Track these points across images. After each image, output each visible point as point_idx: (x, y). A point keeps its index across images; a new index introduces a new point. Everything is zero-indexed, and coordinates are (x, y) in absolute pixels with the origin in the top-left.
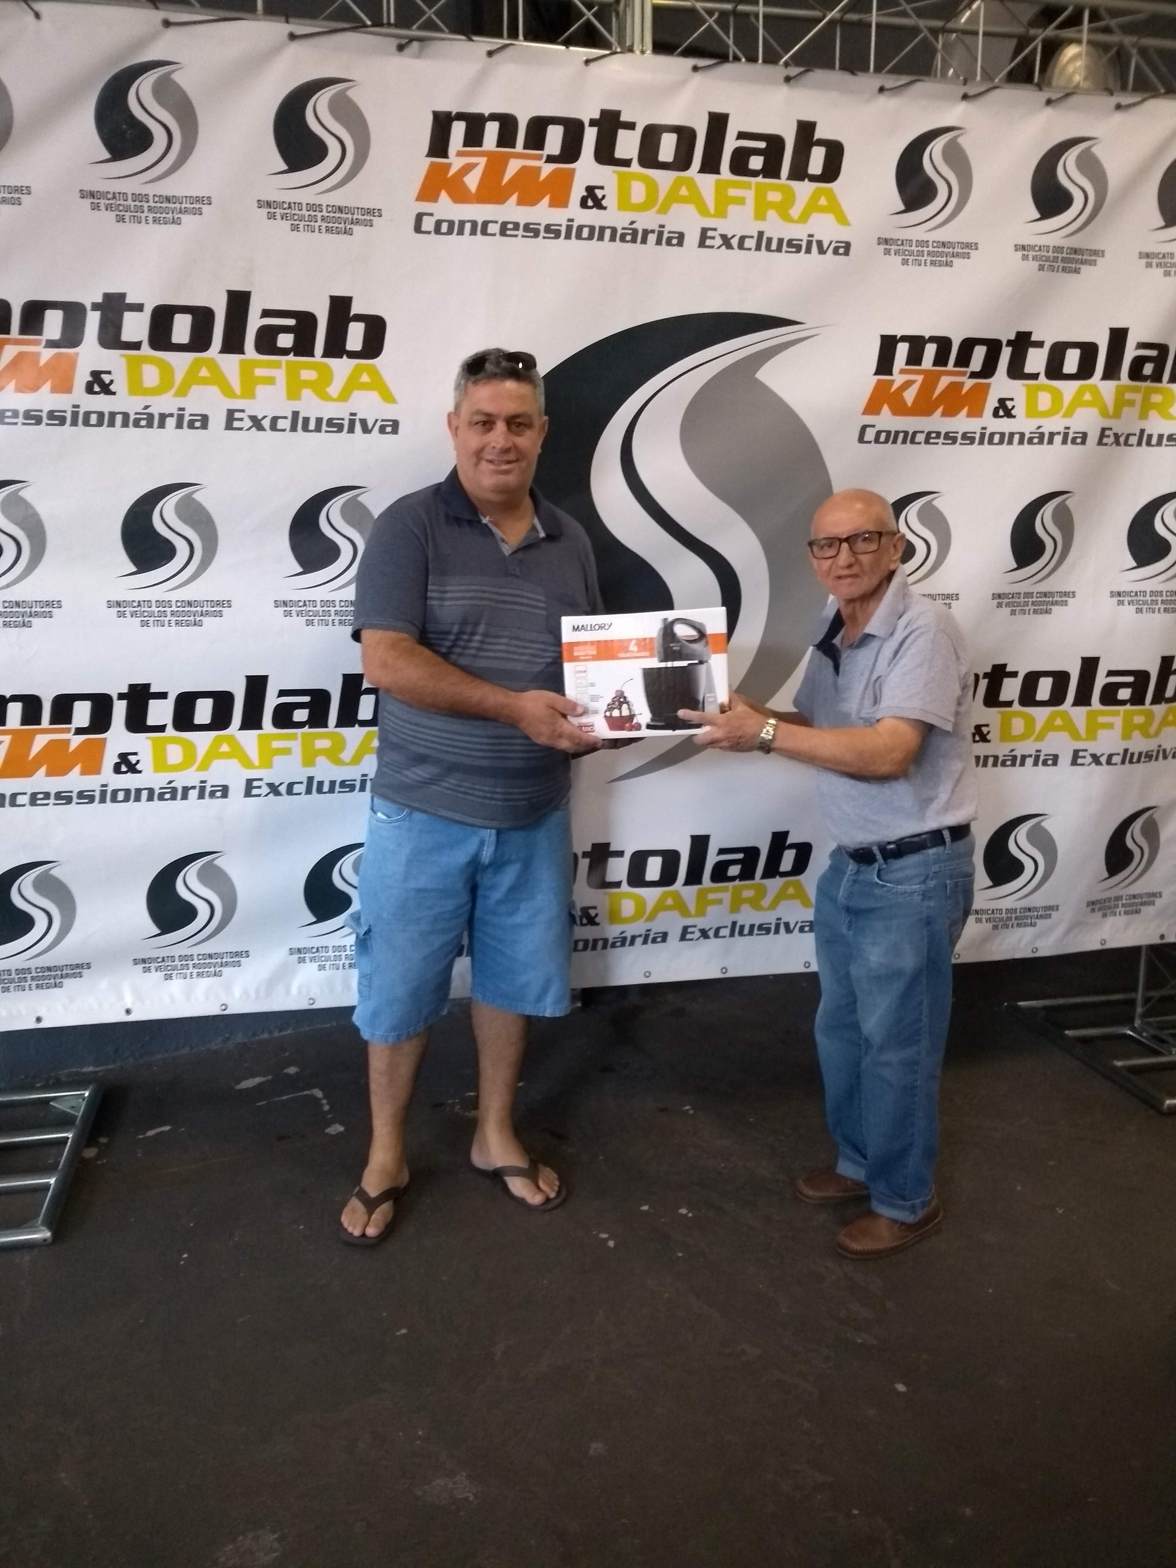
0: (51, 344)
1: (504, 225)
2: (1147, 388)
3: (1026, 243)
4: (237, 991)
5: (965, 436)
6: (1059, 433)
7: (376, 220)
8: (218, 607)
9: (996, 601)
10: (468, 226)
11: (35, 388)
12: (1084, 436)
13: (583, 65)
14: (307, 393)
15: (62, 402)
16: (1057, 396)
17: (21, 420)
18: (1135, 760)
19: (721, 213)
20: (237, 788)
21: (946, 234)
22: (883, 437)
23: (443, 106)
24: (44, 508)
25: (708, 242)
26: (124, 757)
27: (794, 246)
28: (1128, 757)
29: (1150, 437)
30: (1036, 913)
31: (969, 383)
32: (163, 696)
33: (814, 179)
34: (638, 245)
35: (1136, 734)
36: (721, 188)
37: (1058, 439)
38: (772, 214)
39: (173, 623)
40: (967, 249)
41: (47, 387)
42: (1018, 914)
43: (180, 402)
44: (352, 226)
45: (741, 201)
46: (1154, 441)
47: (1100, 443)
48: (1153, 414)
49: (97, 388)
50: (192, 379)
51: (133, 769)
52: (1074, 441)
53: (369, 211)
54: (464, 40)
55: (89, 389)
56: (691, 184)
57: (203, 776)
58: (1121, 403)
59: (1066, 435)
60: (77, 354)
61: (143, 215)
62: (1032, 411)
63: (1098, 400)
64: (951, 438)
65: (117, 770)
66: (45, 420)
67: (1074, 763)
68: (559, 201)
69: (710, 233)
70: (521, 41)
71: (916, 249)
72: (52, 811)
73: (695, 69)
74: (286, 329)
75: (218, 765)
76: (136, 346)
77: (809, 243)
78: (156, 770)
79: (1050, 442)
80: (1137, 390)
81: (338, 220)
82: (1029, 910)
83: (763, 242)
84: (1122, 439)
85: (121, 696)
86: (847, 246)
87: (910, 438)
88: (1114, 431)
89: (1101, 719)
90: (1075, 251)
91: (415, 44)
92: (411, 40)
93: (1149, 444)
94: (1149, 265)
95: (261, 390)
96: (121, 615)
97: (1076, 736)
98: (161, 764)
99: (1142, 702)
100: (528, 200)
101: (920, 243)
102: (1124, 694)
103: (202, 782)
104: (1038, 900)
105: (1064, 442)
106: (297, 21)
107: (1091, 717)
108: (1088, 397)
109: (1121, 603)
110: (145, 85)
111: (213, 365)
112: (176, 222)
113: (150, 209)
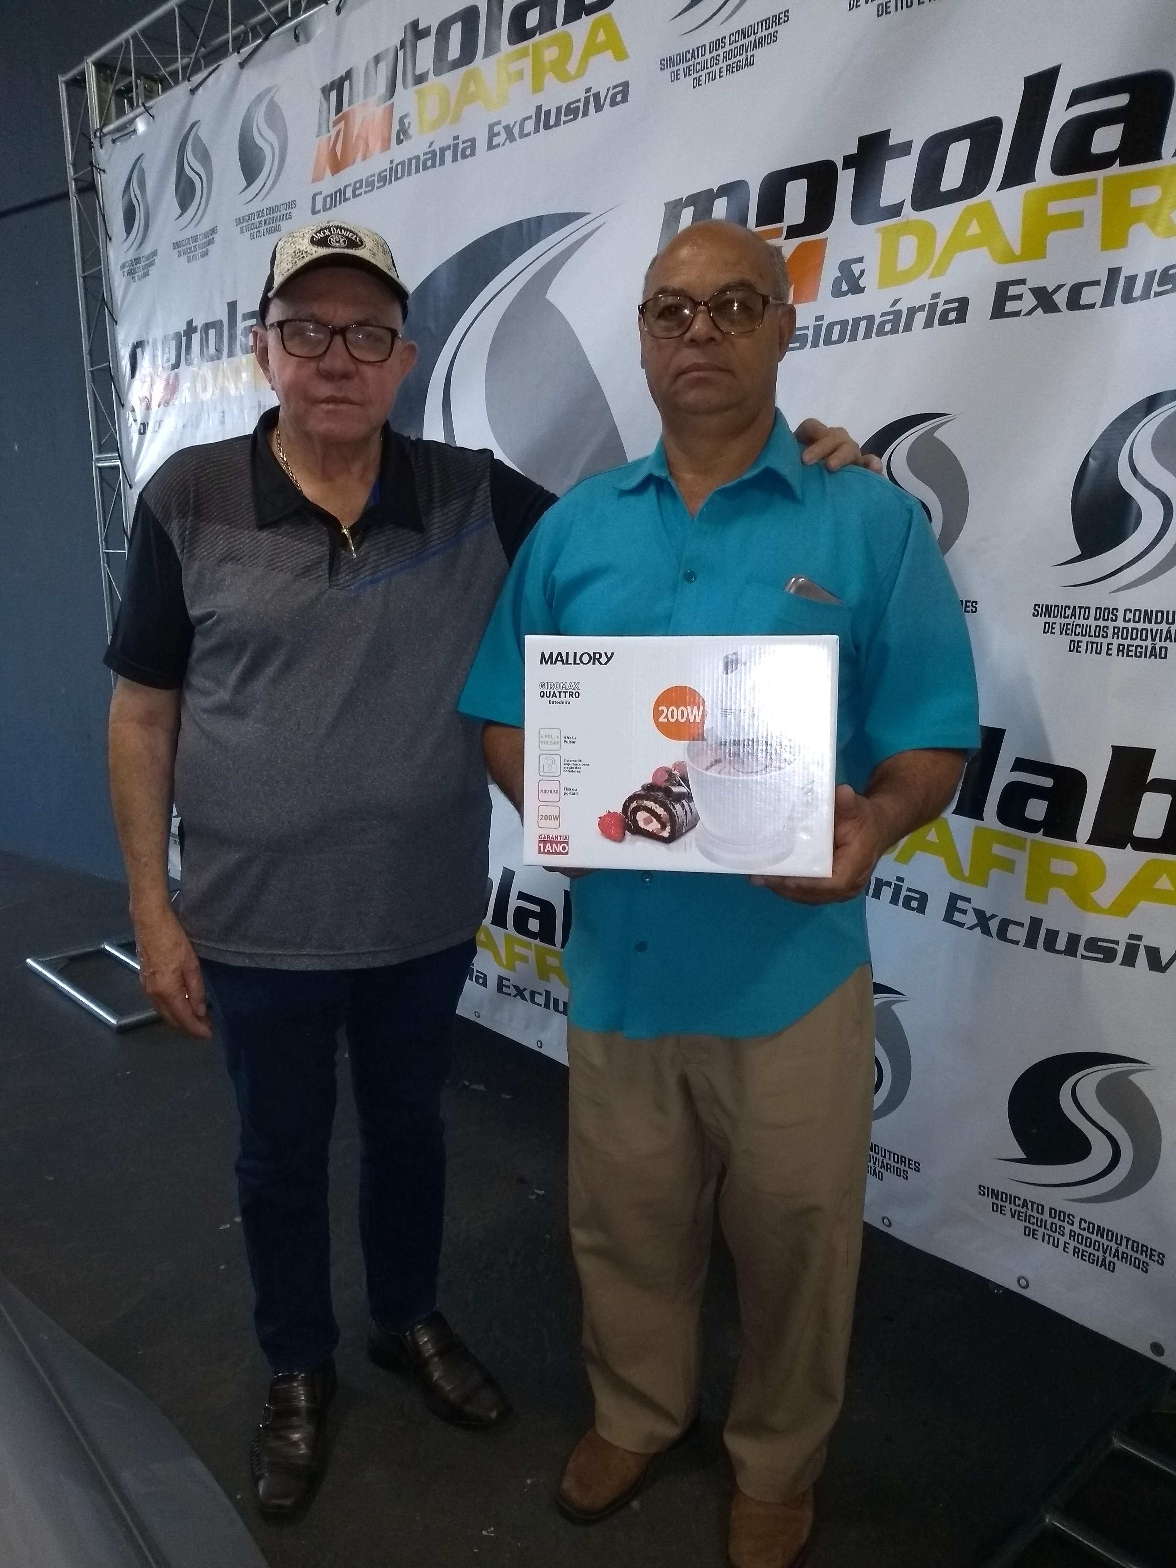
0: (172, 367)
1: (354, 186)
2: (1108, 180)
6: (922, 308)
7: (293, 211)
12: (965, 305)
16: (927, 238)
18: (1062, 946)
19: (504, 99)
21: (746, 16)
23: (326, 79)
25: (495, 141)
27: (572, 111)
29: (1129, 282)
31: (789, 246)
34: (438, 169)
36: (502, 69)
37: (920, 319)
38: (546, 78)
40: (772, 27)
44: (280, 222)
45: (519, 75)
46: (1138, 289)
47: (999, 312)
48: (1139, 232)
52: (945, 318)
53: (289, 205)
56: (478, 74)
58: (1045, 227)
59: (933, 309)
60: (180, 373)
61: (197, 253)
63: (992, 231)
67: (949, 916)
71: (710, 57)
77: (587, 102)
79: (909, 325)
81: (273, 220)
83: (541, 120)
84: (1061, 298)
86: (626, 88)
88: (1030, 284)
89: (999, 849)
93: (1127, 296)
97: (955, 868)
102: (1036, 809)
105: (929, 323)
107: (982, 840)
108: (975, 229)
109: (1049, 628)
110: (189, 148)
111: (224, 369)
112: (207, 253)
113: (199, 247)
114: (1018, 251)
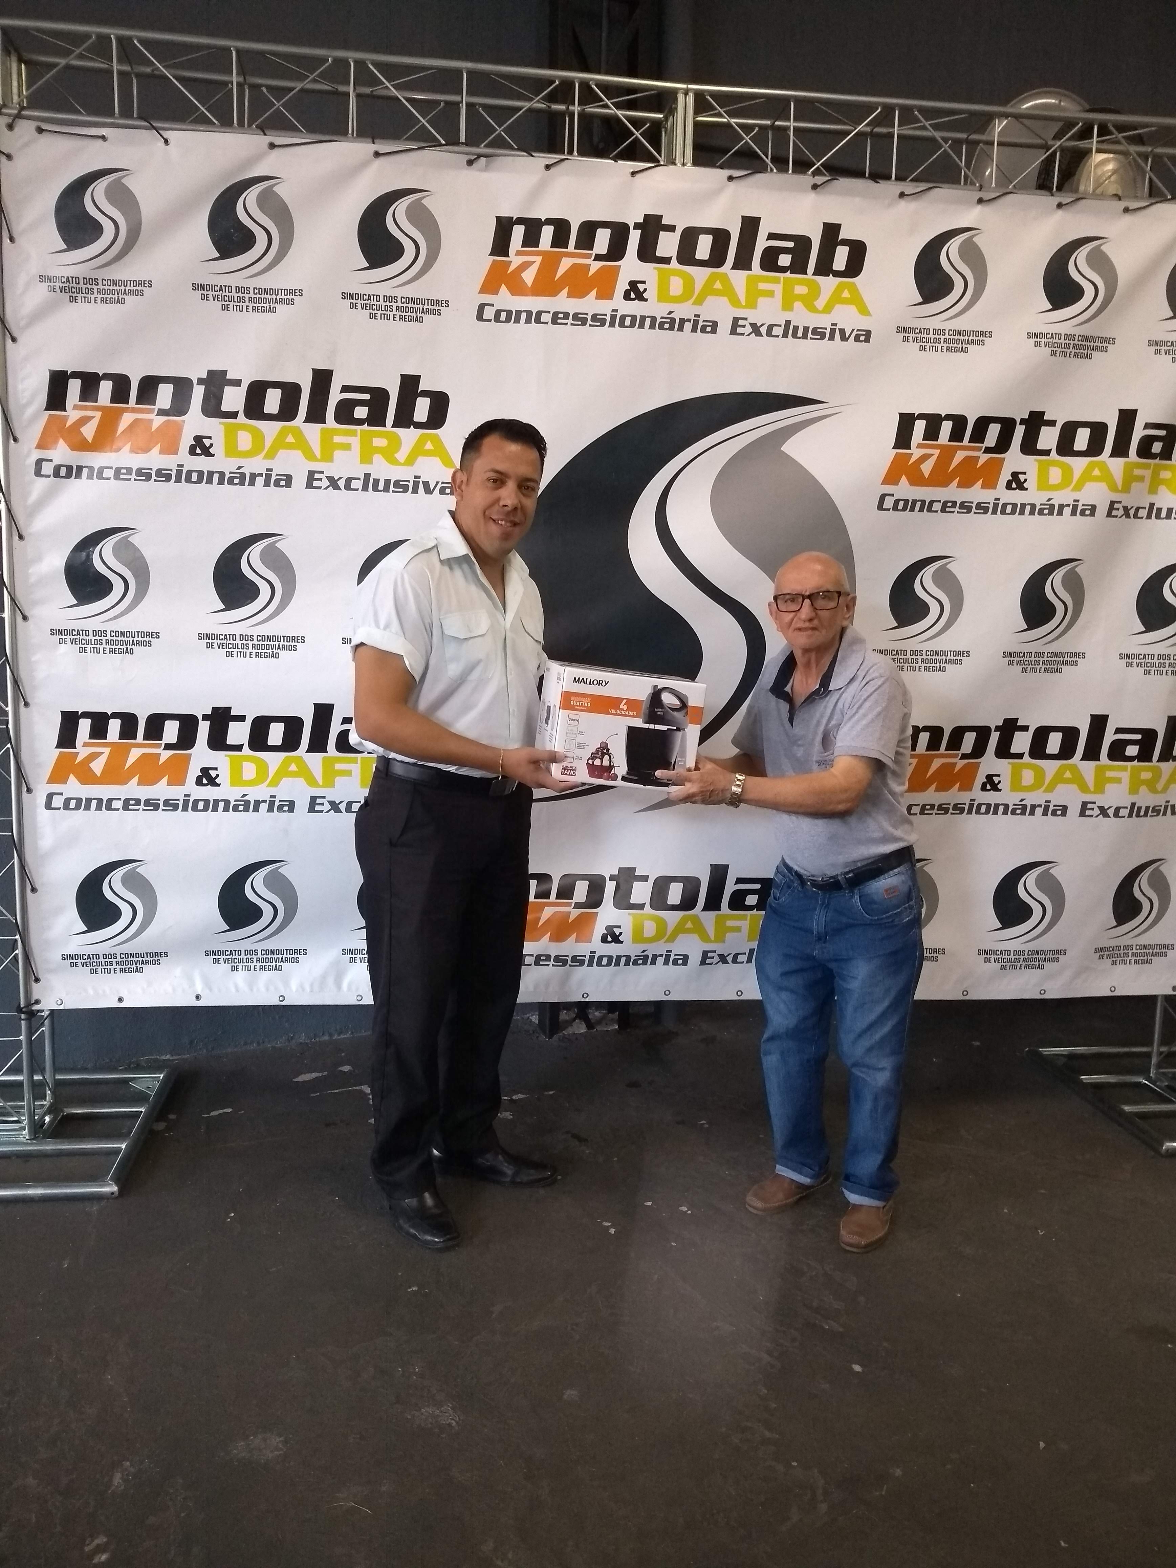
0: (162, 412)
1: (555, 314)
2: (1155, 465)
3: (1038, 331)
4: (294, 985)
5: (979, 506)
6: (1068, 505)
7: (443, 310)
8: (293, 642)
9: (1007, 659)
10: (524, 315)
11: (146, 450)
12: (1093, 508)
13: (630, 176)
14: (378, 458)
15: (169, 462)
16: (1068, 471)
17: (134, 476)
18: (1142, 813)
19: (752, 304)
20: (302, 804)
21: (962, 323)
22: (901, 505)
23: (506, 212)
24: (148, 553)
25: (739, 330)
26: (205, 771)
27: (819, 333)
28: (1135, 811)
29: (1159, 510)
30: (1043, 956)
31: (984, 458)
32: (242, 718)
33: (837, 274)
34: (675, 332)
35: (1143, 789)
36: (752, 283)
37: (1067, 511)
38: (798, 305)
39: (254, 655)
40: (981, 336)
41: (156, 449)
42: (1026, 956)
43: (268, 464)
44: (423, 315)
45: (771, 294)
46: (1163, 514)
47: (1109, 515)
48: (1162, 489)
49: (198, 451)
50: (280, 443)
51: (213, 782)
52: (1083, 513)
53: (438, 302)
54: (527, 156)
55: (192, 451)
56: (725, 278)
57: (273, 791)
58: (1130, 480)
59: (1075, 507)
60: (184, 421)
61: (244, 305)
62: (1043, 485)
63: (1106, 476)
64: (965, 507)
65: (199, 782)
66: (154, 477)
67: (1082, 814)
68: (606, 294)
69: (741, 322)
70: (575, 156)
71: (933, 337)
72: (141, 816)
73: (730, 178)
74: (361, 403)
75: (286, 782)
76: (234, 415)
77: (833, 332)
78: (233, 784)
79: (1060, 513)
80: (1147, 467)
81: (411, 310)
82: (1037, 952)
83: (790, 331)
84: (1132, 512)
85: (205, 718)
86: (868, 334)
87: (927, 506)
88: (1123, 504)
89: (1109, 774)
90: (1087, 339)
91: (483, 159)
92: (479, 156)
93: (1158, 516)
94: (1158, 352)
95: (338, 454)
96: (210, 646)
97: (1084, 788)
98: (237, 779)
99: (1150, 760)
100: (578, 292)
101: (936, 331)
102: (1132, 750)
103: (271, 797)
104: (1047, 943)
105: (1074, 513)
106: (381, 141)
107: (1100, 771)
108: (1096, 472)
109: (1129, 665)
110: (251, 196)
111: (298, 433)
112: (272, 310)
113: (250, 299)
114: (1120, 488)
